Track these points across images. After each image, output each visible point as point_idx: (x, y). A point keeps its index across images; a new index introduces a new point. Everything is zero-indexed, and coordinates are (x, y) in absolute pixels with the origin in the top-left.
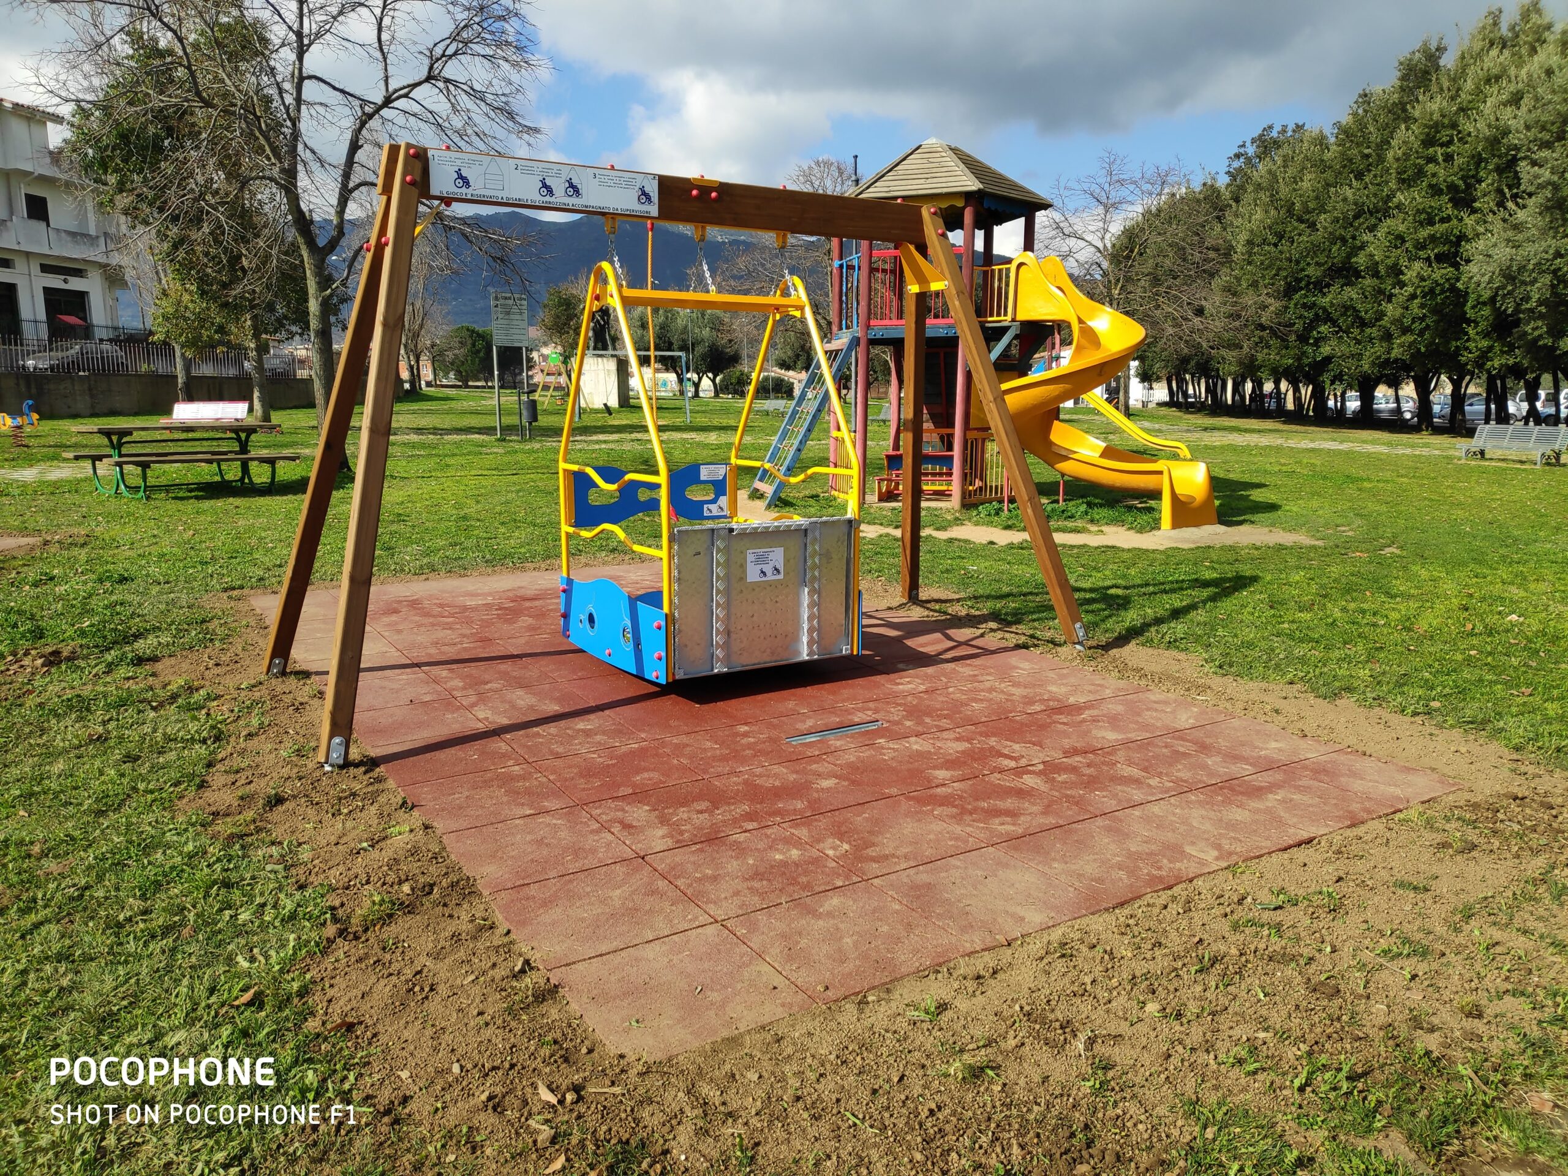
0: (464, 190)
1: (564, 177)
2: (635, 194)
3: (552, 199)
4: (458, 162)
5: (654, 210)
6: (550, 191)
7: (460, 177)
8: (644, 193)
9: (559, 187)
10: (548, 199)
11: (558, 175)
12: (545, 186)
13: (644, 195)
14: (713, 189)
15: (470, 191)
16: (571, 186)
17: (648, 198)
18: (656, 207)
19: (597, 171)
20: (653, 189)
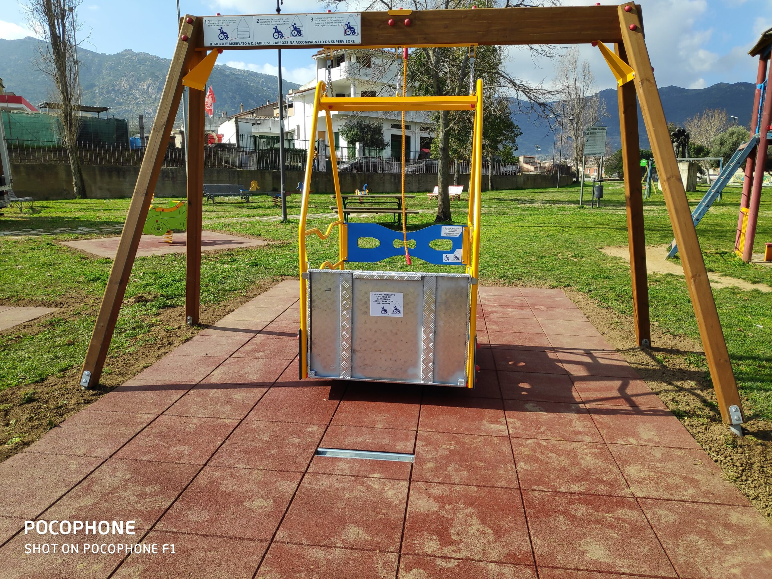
0: (225, 41)
1: (291, 23)
2: (343, 28)
3: (282, 40)
4: (221, 23)
5: (357, 39)
6: (280, 34)
7: (222, 32)
8: (349, 27)
9: (287, 31)
10: (279, 40)
11: (286, 22)
12: (277, 31)
13: (350, 29)
14: (405, 17)
15: (228, 41)
16: (296, 29)
17: (353, 30)
18: (359, 36)
19: (313, 16)
20: (357, 24)
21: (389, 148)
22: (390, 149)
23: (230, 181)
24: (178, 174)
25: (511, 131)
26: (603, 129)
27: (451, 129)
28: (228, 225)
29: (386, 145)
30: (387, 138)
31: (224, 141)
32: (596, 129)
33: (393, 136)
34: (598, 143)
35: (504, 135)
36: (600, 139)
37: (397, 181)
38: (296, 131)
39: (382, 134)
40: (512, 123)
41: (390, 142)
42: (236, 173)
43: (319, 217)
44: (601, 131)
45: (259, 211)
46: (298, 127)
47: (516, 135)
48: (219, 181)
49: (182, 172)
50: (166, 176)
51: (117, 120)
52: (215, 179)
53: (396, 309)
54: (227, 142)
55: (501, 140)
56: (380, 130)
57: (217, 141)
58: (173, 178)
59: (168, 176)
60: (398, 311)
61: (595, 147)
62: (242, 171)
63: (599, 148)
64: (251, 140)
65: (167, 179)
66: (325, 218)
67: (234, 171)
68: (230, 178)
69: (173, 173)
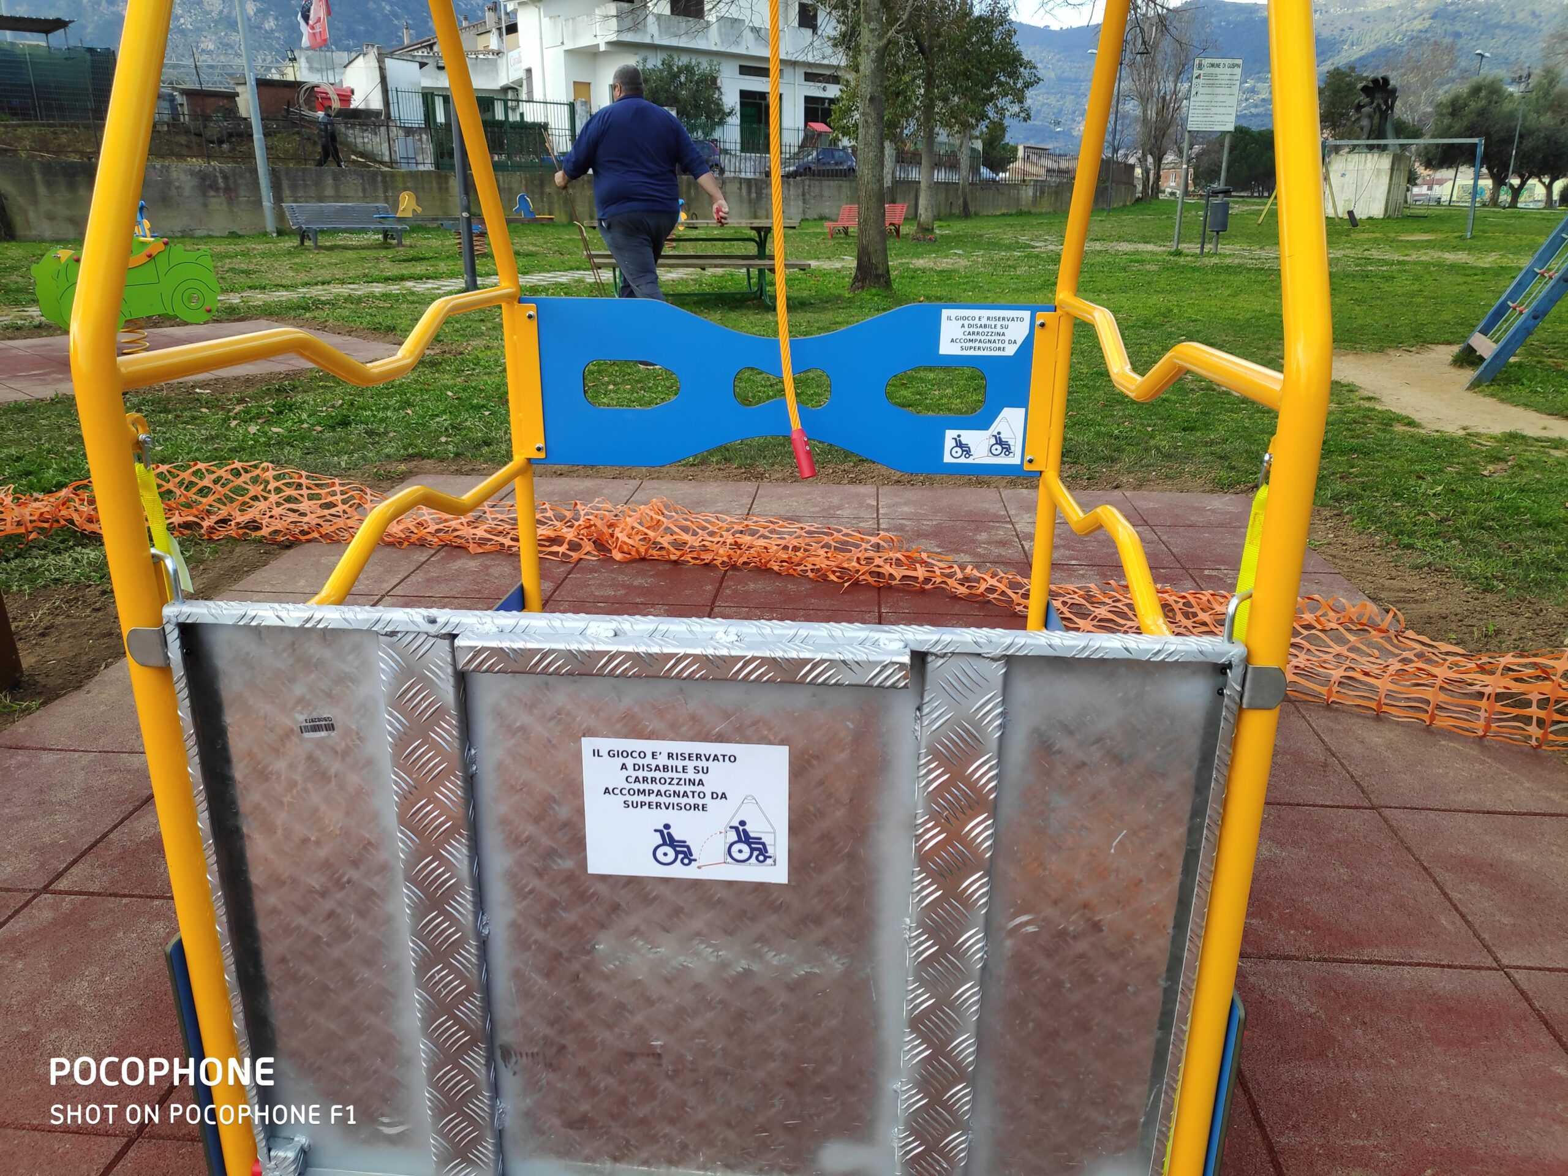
21: (735, 121)
22: (738, 122)
23: (365, 197)
24: (240, 182)
25: (1014, 74)
26: (1234, 66)
27: (889, 42)
28: (324, 303)
29: (730, 114)
30: (730, 99)
31: (356, 103)
32: (1218, 66)
33: (744, 94)
34: (1220, 98)
35: (1000, 84)
36: (1226, 91)
37: (754, 195)
38: (525, 82)
39: (719, 89)
40: (1019, 53)
41: (738, 107)
42: (379, 179)
43: (563, 280)
44: (1229, 71)
45: (420, 268)
46: (529, 71)
47: (1028, 85)
48: (338, 198)
49: (248, 175)
50: (211, 187)
51: (91, 50)
52: (329, 192)
53: (744, 837)
54: (362, 107)
55: (992, 97)
56: (714, 80)
57: (336, 105)
58: (228, 190)
59: (214, 187)
60: (759, 850)
61: (1214, 110)
62: (393, 175)
63: (1223, 110)
64: (419, 101)
65: (212, 193)
66: (576, 281)
67: (375, 174)
68: (364, 190)
69: (225, 178)
